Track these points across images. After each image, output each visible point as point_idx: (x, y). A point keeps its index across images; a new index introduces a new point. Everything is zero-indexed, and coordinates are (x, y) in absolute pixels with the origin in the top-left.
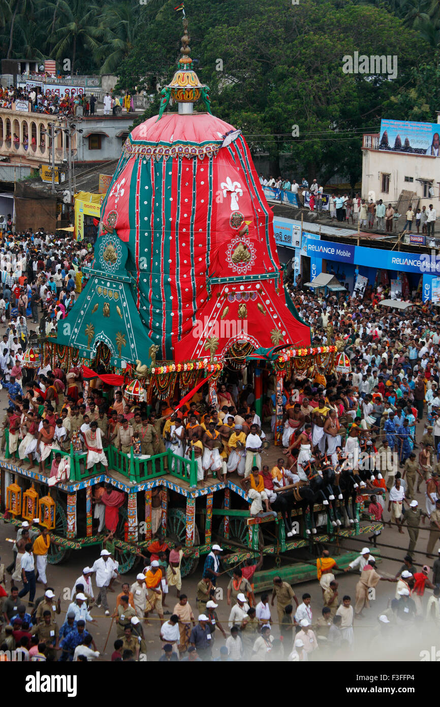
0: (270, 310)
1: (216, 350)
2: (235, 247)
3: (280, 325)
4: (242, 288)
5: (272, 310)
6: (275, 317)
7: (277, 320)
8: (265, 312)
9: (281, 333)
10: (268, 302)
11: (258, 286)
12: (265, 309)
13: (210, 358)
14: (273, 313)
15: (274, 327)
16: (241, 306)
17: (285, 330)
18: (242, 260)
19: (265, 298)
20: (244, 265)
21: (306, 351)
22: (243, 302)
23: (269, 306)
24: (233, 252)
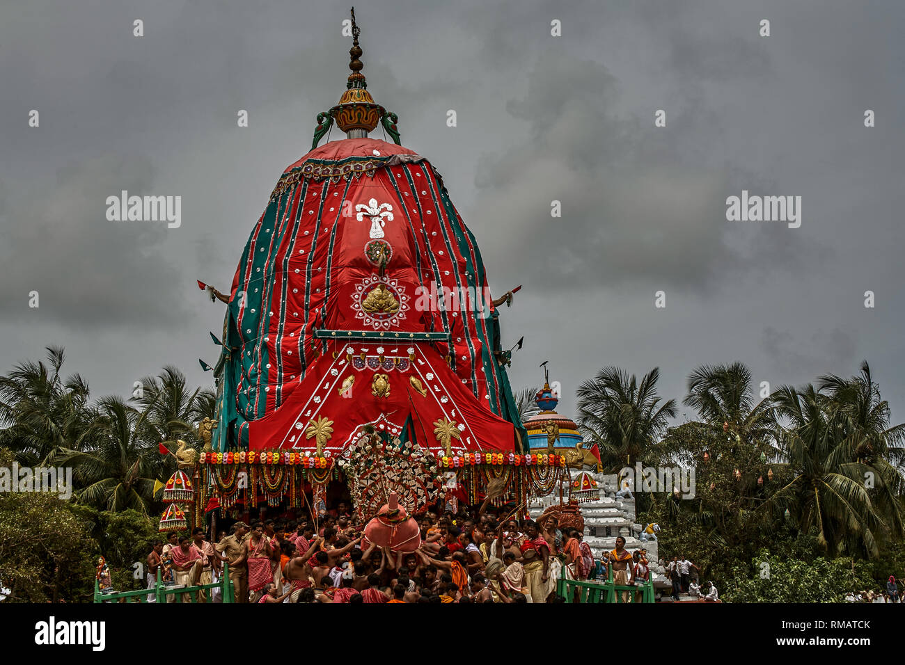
0: (434, 390)
1: (328, 440)
2: (369, 290)
3: (453, 414)
4: (380, 350)
5: (437, 390)
6: (444, 401)
7: (448, 406)
8: (424, 392)
9: (456, 426)
10: (430, 376)
11: (411, 351)
12: (424, 387)
13: (315, 450)
14: (440, 395)
15: (442, 417)
16: (378, 377)
17: (464, 423)
18: (381, 310)
19: (425, 370)
20: (385, 317)
21: (501, 456)
22: (381, 372)
23: (432, 383)
24: (364, 297)
